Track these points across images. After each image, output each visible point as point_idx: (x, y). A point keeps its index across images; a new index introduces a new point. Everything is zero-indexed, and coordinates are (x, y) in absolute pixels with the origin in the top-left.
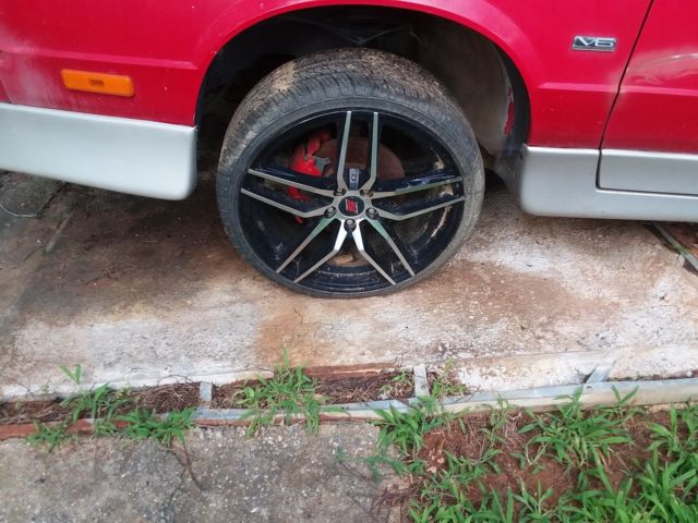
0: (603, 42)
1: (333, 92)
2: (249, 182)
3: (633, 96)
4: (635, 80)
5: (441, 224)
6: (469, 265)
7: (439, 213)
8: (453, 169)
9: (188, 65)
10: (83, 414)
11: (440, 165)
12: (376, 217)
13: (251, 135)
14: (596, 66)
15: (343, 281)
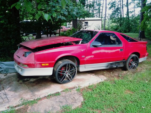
0: (83, 56)
1: (66, 62)
2: (59, 71)
3: (87, 60)
4: (86, 59)
5: (74, 74)
6: (75, 79)
7: (73, 73)
8: (75, 68)
9: (54, 62)
10: (51, 96)
11: (73, 68)
12: (69, 73)
13: (59, 67)
14: (84, 58)
15: (66, 82)
